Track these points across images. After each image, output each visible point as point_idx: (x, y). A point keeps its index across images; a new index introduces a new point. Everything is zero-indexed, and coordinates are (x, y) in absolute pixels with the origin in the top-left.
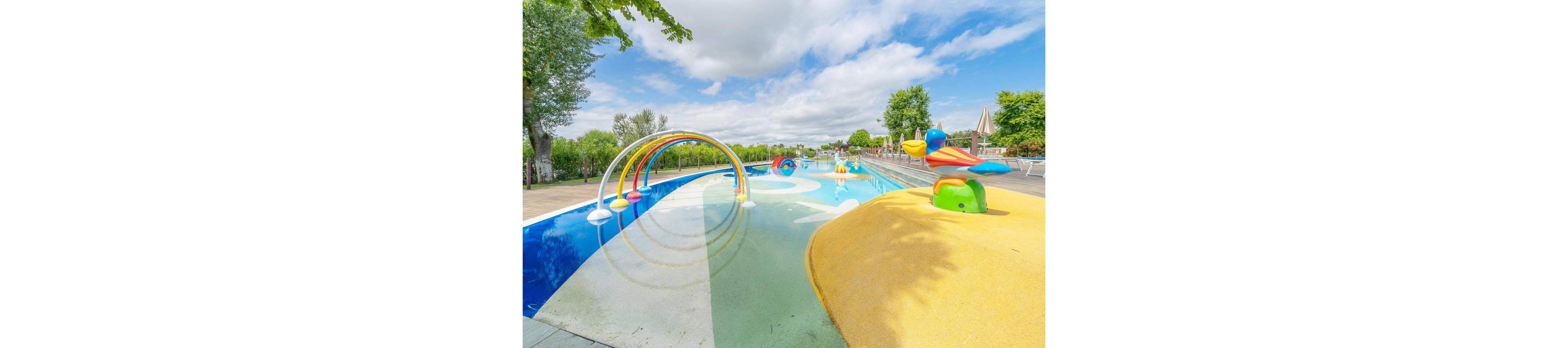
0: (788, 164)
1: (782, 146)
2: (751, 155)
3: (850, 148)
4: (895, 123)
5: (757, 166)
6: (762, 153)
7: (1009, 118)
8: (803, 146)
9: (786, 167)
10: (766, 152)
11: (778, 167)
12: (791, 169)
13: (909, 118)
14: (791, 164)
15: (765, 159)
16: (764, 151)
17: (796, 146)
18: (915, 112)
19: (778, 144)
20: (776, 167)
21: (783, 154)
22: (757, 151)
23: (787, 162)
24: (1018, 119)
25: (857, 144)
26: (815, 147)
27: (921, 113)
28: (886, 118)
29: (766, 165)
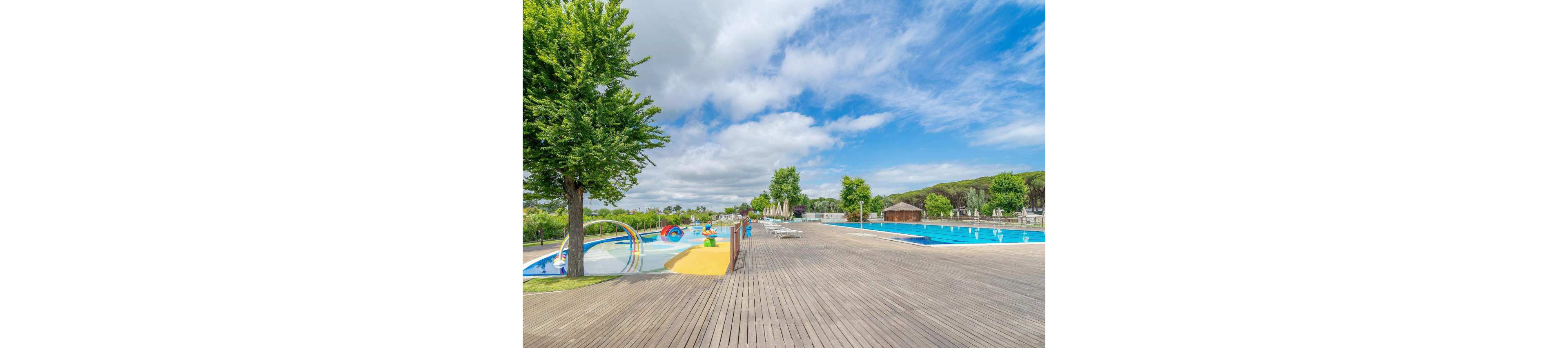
0: (676, 232)
1: (678, 208)
2: (639, 222)
3: (750, 212)
4: (777, 195)
5: (645, 234)
6: (651, 220)
7: (847, 195)
8: (705, 209)
9: (674, 235)
10: (655, 219)
11: (666, 235)
12: (679, 236)
13: (786, 192)
14: (679, 232)
15: (654, 226)
16: (653, 218)
17: (695, 209)
18: (790, 187)
19: (673, 204)
20: (665, 235)
21: (677, 220)
22: (645, 218)
23: (675, 230)
24: (851, 196)
25: (757, 208)
26: (716, 209)
27: (794, 188)
28: (771, 190)
29: (655, 233)
